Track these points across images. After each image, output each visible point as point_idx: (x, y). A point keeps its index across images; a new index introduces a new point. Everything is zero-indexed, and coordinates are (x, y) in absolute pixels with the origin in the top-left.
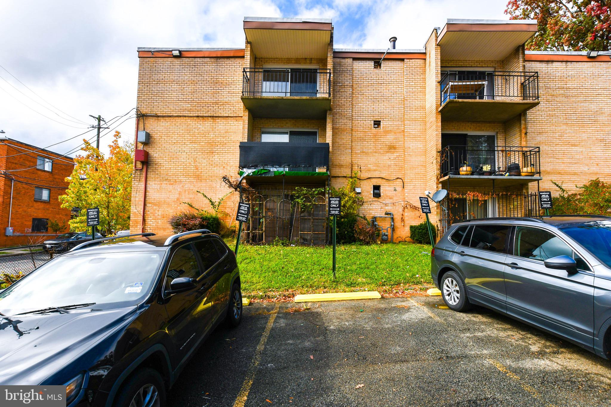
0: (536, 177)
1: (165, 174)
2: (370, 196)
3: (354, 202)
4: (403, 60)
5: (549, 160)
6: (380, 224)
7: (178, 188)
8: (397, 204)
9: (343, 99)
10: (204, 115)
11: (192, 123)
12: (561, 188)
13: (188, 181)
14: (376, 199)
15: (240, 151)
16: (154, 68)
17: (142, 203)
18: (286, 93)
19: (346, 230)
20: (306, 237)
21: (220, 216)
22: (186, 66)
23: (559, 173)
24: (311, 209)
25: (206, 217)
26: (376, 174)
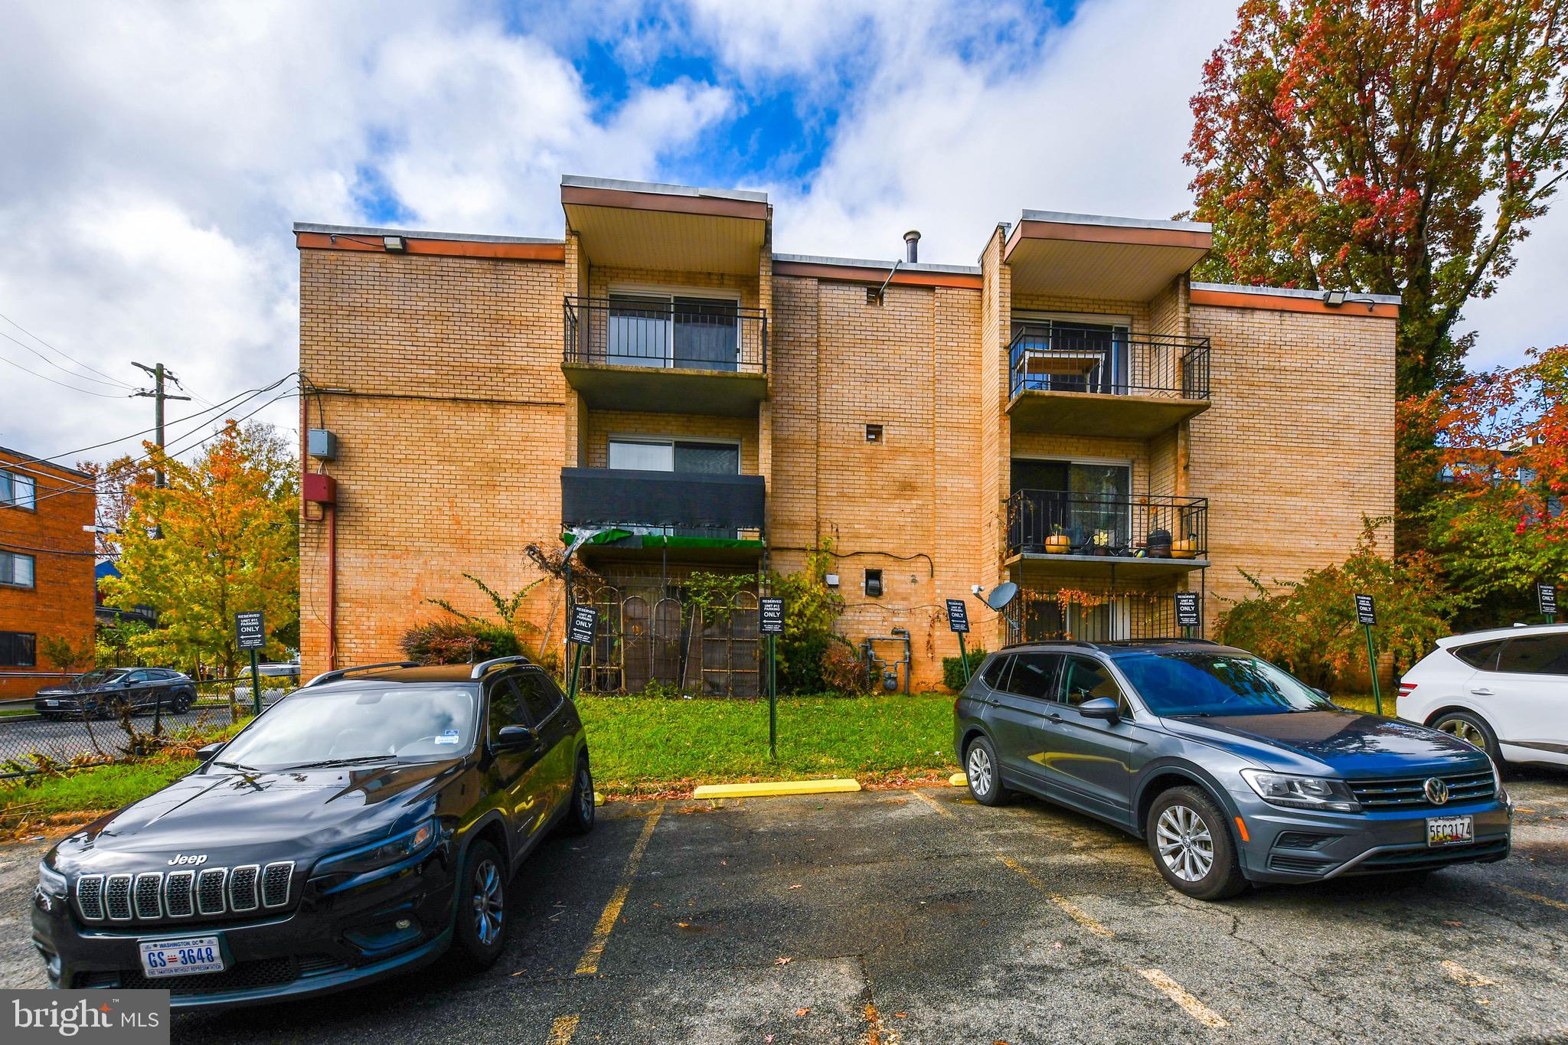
0: (1200, 560)
1: (381, 533)
2: (859, 592)
3: (823, 605)
4: (931, 288)
5: (1238, 523)
6: (881, 654)
7: (415, 566)
8: (918, 611)
9: (799, 374)
10: (470, 396)
11: (441, 414)
12: (1256, 584)
13: (438, 549)
14: (873, 600)
15: (564, 488)
16: (339, 277)
17: (328, 600)
18: (665, 359)
19: (804, 667)
20: (716, 680)
21: (517, 631)
22: (420, 277)
23: (1258, 552)
24: (727, 619)
25: (489, 634)
26: (873, 545)
